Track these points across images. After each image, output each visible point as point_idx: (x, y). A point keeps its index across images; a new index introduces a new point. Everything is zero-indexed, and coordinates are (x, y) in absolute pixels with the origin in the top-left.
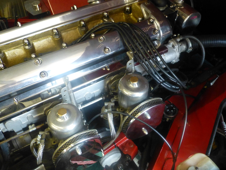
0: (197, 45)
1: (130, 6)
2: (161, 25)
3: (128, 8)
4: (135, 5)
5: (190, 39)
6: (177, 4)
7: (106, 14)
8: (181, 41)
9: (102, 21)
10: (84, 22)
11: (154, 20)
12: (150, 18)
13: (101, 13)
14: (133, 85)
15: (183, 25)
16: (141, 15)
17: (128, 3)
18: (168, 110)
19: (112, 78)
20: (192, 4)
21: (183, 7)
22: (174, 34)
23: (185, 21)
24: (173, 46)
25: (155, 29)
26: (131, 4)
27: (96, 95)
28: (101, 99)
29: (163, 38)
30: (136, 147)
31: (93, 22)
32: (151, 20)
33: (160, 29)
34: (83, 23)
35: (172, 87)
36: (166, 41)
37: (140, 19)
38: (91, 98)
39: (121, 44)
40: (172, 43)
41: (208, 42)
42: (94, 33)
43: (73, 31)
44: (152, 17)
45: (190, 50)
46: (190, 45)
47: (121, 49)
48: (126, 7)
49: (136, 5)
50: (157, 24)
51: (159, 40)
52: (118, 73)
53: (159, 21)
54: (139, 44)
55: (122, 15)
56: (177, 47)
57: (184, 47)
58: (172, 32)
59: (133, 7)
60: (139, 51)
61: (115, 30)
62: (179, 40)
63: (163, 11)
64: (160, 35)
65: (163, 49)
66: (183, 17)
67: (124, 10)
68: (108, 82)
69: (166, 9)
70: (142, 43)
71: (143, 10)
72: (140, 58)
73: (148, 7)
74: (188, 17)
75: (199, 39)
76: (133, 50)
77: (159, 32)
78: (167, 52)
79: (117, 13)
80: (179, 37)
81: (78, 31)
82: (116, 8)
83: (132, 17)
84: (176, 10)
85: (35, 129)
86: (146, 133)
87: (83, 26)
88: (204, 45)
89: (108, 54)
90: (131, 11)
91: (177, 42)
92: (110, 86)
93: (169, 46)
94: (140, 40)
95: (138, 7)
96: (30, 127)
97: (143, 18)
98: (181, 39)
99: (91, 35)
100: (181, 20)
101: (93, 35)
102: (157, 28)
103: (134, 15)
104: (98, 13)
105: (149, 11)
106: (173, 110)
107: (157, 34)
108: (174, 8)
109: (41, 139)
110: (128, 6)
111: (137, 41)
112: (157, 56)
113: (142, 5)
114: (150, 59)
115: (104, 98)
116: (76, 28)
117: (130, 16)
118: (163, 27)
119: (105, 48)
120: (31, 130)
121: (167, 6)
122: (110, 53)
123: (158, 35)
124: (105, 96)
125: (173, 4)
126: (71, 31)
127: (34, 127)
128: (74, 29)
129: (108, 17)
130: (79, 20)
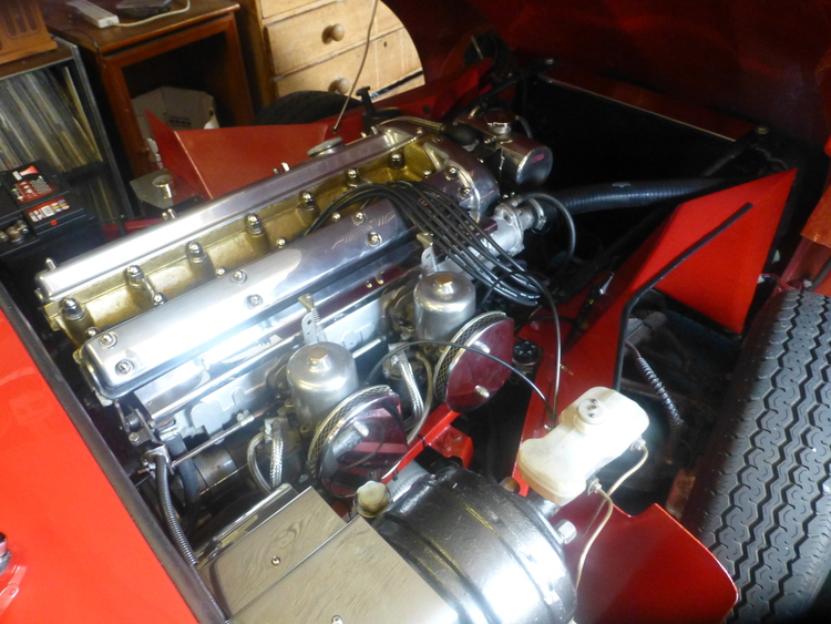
0: (555, 209)
1: (401, 151)
2: (474, 178)
3: (396, 156)
4: (411, 148)
5: (539, 200)
6: (498, 135)
7: (352, 172)
8: (520, 206)
9: (345, 189)
10: (310, 194)
11: (458, 169)
12: (448, 168)
13: (341, 173)
14: (444, 288)
15: (518, 177)
16: (429, 165)
17: (396, 145)
18: (521, 352)
19: (394, 295)
20: (529, 134)
21: (510, 141)
22: (502, 193)
23: (521, 166)
24: (506, 218)
25: (463, 188)
26: (402, 148)
27: (366, 336)
28: (378, 341)
29: (482, 205)
30: (469, 439)
31: (327, 193)
32: (453, 171)
33: (473, 186)
34: (308, 197)
35: (519, 295)
36: (490, 210)
37: (427, 173)
38: (355, 344)
39: (399, 223)
40: (501, 213)
41: (576, 202)
42: (338, 211)
43: (288, 216)
44: (453, 164)
45: (542, 222)
46: (541, 212)
47: (401, 235)
48: (391, 154)
49: (414, 146)
50: (466, 178)
51: (475, 210)
52: (403, 282)
53: (468, 169)
54: (439, 217)
55: (386, 172)
56: (513, 217)
57: (529, 217)
58: (498, 190)
59: (407, 152)
60: (440, 230)
61: (382, 198)
62: (515, 204)
63: (472, 152)
64: (475, 198)
65: (488, 224)
66: (516, 160)
67: (389, 162)
68: (386, 304)
69: (476, 148)
70: (443, 213)
71: (432, 154)
72: (446, 245)
73: (440, 146)
74: (526, 158)
75: (557, 198)
76: (429, 230)
77: (473, 193)
78: (495, 228)
79: (375, 169)
80: (515, 197)
81: (298, 215)
82: (371, 159)
83: (407, 173)
84: (497, 148)
85: (251, 419)
86: (486, 394)
87: (310, 203)
88: (570, 210)
89: (377, 248)
90: (402, 162)
91: (513, 208)
92: (392, 312)
93: (499, 218)
94: (438, 208)
95: (419, 149)
96: (240, 417)
97: (434, 170)
98: (520, 201)
99: (331, 216)
100: (511, 167)
101: (337, 216)
102: (466, 185)
103: (411, 170)
104: (335, 175)
105: (444, 155)
106: (532, 350)
107: (468, 196)
108: (493, 144)
109: (273, 431)
110: (396, 152)
111: (433, 212)
112: (482, 237)
113: (426, 144)
114: (467, 245)
115: (385, 338)
116: (293, 211)
117: (402, 172)
118: (479, 181)
119: (370, 236)
120: (244, 424)
121: (477, 142)
122: (382, 245)
123: (472, 198)
124: (386, 333)
125: (490, 137)
126: (284, 218)
127: (248, 416)
128: (289, 213)
129: (358, 180)
130: (296, 193)
